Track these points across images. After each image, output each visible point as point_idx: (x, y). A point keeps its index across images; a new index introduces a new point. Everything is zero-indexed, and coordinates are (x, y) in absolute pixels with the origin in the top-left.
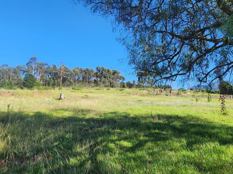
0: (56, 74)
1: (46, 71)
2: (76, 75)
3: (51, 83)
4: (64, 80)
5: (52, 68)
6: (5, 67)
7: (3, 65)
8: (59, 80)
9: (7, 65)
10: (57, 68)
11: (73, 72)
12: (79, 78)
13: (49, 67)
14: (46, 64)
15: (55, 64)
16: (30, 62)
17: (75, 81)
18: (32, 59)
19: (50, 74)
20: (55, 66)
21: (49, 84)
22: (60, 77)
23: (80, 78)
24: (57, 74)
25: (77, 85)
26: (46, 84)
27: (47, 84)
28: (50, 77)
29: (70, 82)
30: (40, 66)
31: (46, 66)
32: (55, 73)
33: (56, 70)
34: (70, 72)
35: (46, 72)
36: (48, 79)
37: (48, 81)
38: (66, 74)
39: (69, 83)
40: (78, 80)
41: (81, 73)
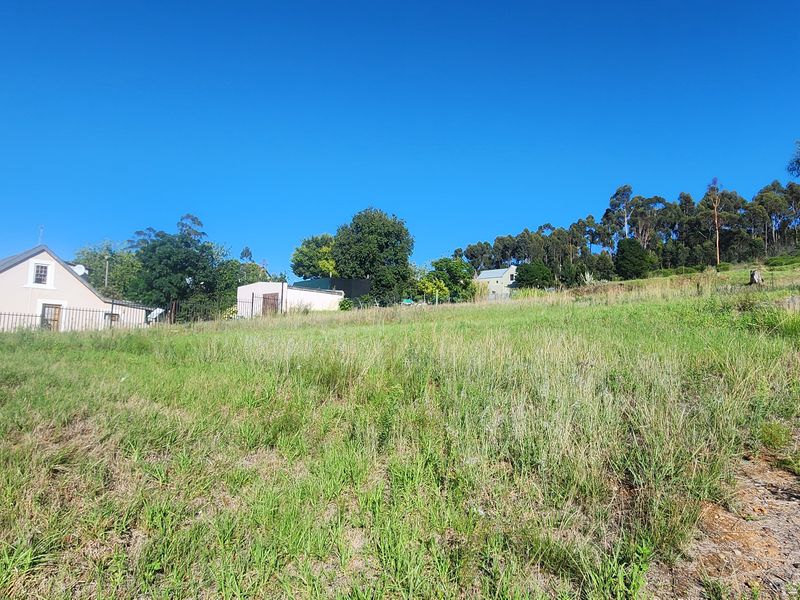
0: (694, 225)
1: (659, 221)
2: (770, 214)
3: (683, 257)
4: (727, 240)
5: (678, 208)
6: (547, 233)
7: (540, 228)
8: (708, 243)
9: (548, 226)
10: (694, 204)
11: (759, 208)
12: (784, 224)
13: (668, 207)
14: (658, 200)
15: (686, 193)
16: (614, 206)
17: (770, 238)
18: (617, 194)
19: (672, 227)
20: (686, 200)
21: (675, 263)
22: (709, 234)
23: (790, 222)
24: (698, 223)
25: (782, 250)
26: (665, 261)
27: (671, 262)
28: (674, 237)
29: (751, 245)
30: (641, 209)
31: (659, 206)
32: (689, 223)
33: (691, 211)
34: (746, 208)
35: (659, 225)
36: (670, 247)
37: (672, 253)
38: (730, 217)
39: (747, 249)
40: (781, 234)
41: (790, 203)
